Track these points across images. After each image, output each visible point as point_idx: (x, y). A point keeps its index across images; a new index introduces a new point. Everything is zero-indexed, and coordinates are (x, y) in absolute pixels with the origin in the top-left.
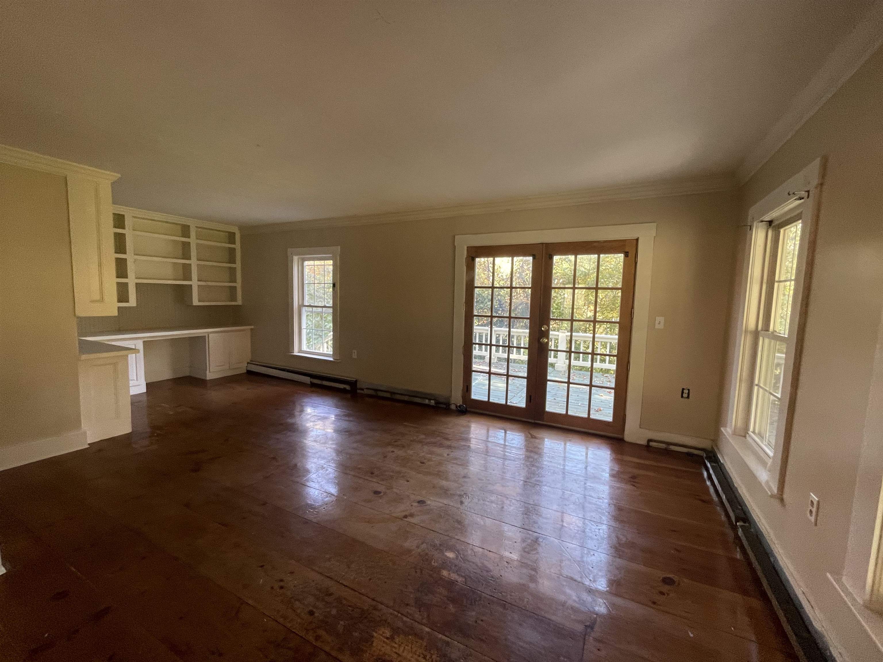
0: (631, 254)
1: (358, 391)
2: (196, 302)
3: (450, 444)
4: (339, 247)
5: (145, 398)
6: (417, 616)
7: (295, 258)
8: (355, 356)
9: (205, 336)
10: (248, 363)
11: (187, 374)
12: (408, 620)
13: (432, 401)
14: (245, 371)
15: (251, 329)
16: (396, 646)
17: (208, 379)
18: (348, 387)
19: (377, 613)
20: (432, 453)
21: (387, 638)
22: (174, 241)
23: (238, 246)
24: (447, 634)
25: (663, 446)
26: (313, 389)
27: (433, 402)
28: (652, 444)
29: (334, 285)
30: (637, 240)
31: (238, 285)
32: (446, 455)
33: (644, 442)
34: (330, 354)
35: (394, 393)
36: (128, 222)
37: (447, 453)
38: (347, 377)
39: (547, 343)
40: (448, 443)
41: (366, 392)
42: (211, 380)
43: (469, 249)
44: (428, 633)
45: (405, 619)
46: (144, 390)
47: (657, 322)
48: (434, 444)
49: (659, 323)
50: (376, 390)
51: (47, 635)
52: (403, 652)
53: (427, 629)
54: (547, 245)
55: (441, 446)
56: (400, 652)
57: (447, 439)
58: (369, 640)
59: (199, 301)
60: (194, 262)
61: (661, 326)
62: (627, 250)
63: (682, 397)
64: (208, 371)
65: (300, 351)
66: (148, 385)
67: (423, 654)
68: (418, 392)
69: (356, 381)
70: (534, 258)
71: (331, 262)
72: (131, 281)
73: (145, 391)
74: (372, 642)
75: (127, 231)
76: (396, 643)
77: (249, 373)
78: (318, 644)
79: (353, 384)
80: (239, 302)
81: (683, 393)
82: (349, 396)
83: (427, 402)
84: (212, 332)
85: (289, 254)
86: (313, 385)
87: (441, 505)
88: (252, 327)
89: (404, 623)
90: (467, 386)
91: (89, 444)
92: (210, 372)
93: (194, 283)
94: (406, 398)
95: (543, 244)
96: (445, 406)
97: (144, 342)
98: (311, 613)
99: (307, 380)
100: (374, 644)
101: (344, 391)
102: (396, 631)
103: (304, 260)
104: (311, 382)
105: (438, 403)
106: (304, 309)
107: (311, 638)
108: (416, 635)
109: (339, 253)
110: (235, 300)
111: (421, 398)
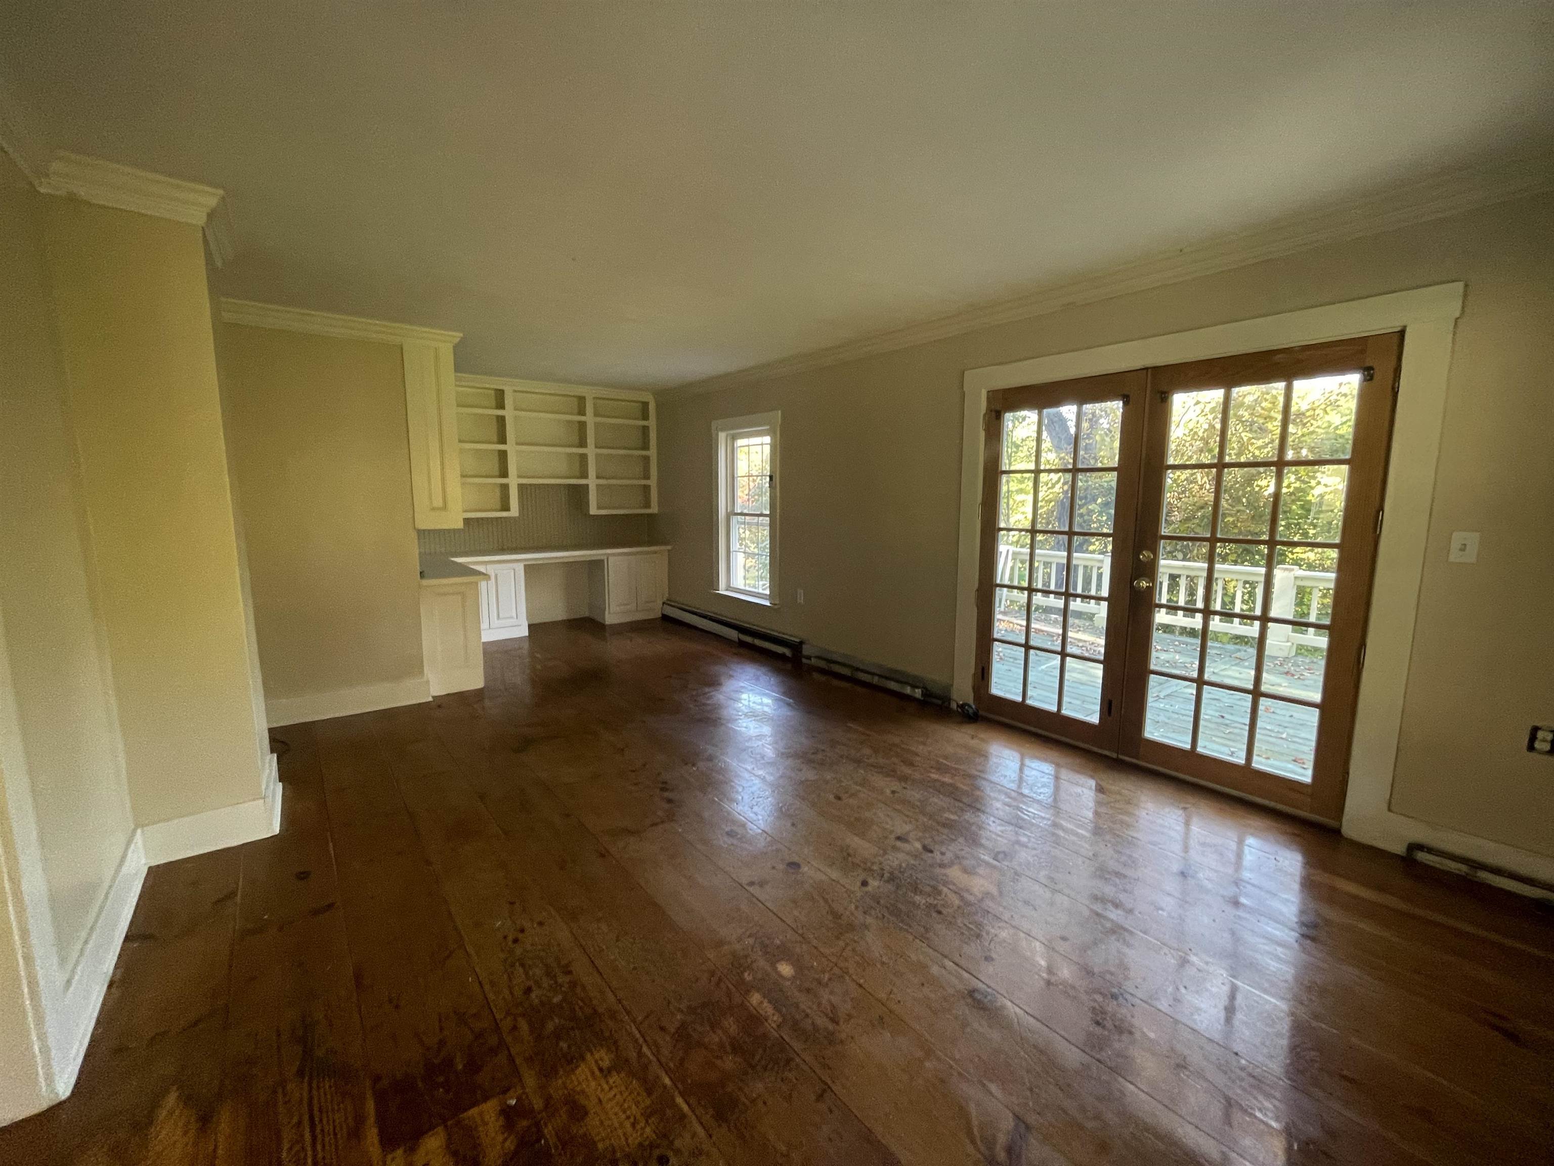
0: (1383, 373)
1: (804, 661)
2: (593, 511)
3: (910, 772)
4: (780, 412)
5: (526, 645)
6: (665, 1052)
7: (722, 436)
8: (801, 600)
9: (603, 561)
10: (664, 603)
11: (587, 614)
12: (648, 1053)
13: (917, 690)
14: (661, 616)
15: (669, 551)
16: (606, 1087)
17: (607, 623)
18: (787, 652)
19: (611, 1023)
20: (864, 783)
21: (601, 1070)
22: (569, 422)
23: (652, 423)
24: (692, 1101)
25: (1464, 868)
26: (742, 651)
27: (918, 693)
28: (1421, 856)
29: (771, 477)
30: (1402, 333)
31: (653, 482)
32: (888, 792)
33: (1399, 849)
34: (766, 595)
35: (858, 669)
36: (509, 401)
37: (894, 788)
38: (791, 636)
39: (1150, 591)
40: (907, 771)
41: (813, 661)
42: (611, 626)
43: (993, 395)
44: (665, 1087)
45: (645, 1049)
46: (525, 632)
47: (1455, 545)
48: (880, 769)
49: (1463, 548)
50: (829, 661)
51: (266, 917)
52: (610, 1100)
53: (667, 1081)
54: (1155, 371)
55: (891, 773)
56: (604, 1100)
57: (911, 764)
58: (572, 1060)
59: (599, 508)
60: (591, 451)
61: (1470, 556)
62: (1368, 363)
63: (1531, 748)
64: (607, 612)
65: (728, 588)
66: (530, 626)
67: (635, 1118)
68: (896, 671)
69: (801, 643)
70: (1126, 404)
71: (767, 439)
72: (513, 482)
73: (527, 634)
74: (577, 1067)
75: (508, 413)
76: (607, 1082)
77: (665, 618)
78: (509, 1039)
79: (797, 647)
80: (654, 509)
81: (1533, 738)
82: (789, 666)
83: (908, 690)
84: (614, 555)
85: (713, 428)
86: (742, 644)
87: (824, 877)
88: (669, 547)
89: (640, 1054)
90: (983, 669)
91: (433, 697)
92: (609, 613)
93: (592, 482)
94: (876, 680)
95: (1146, 369)
96: (939, 702)
97: (525, 566)
98: (528, 990)
99: (733, 634)
100: (577, 1072)
101: (782, 657)
102: (620, 1064)
103: (734, 438)
104: (739, 639)
105: (927, 693)
106: (734, 520)
107: (506, 1024)
108: (644, 1081)
109: (780, 422)
110: (647, 505)
111: (897, 681)
